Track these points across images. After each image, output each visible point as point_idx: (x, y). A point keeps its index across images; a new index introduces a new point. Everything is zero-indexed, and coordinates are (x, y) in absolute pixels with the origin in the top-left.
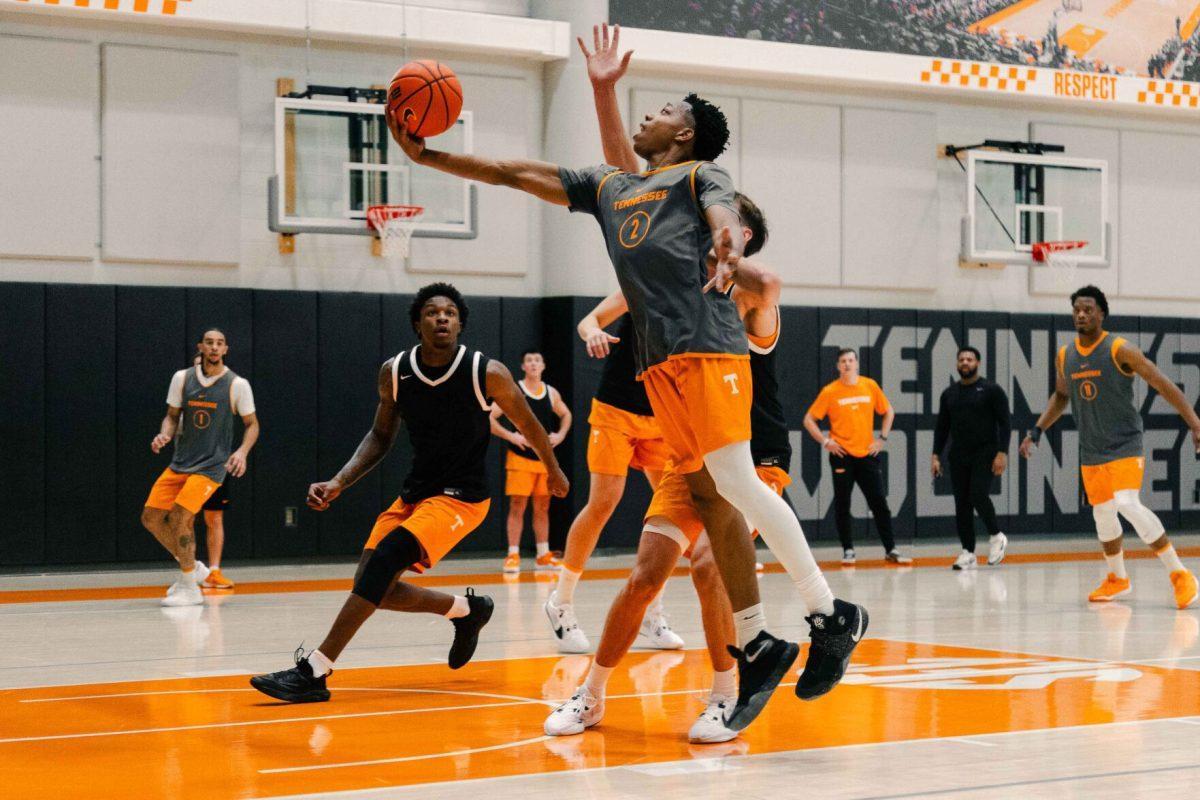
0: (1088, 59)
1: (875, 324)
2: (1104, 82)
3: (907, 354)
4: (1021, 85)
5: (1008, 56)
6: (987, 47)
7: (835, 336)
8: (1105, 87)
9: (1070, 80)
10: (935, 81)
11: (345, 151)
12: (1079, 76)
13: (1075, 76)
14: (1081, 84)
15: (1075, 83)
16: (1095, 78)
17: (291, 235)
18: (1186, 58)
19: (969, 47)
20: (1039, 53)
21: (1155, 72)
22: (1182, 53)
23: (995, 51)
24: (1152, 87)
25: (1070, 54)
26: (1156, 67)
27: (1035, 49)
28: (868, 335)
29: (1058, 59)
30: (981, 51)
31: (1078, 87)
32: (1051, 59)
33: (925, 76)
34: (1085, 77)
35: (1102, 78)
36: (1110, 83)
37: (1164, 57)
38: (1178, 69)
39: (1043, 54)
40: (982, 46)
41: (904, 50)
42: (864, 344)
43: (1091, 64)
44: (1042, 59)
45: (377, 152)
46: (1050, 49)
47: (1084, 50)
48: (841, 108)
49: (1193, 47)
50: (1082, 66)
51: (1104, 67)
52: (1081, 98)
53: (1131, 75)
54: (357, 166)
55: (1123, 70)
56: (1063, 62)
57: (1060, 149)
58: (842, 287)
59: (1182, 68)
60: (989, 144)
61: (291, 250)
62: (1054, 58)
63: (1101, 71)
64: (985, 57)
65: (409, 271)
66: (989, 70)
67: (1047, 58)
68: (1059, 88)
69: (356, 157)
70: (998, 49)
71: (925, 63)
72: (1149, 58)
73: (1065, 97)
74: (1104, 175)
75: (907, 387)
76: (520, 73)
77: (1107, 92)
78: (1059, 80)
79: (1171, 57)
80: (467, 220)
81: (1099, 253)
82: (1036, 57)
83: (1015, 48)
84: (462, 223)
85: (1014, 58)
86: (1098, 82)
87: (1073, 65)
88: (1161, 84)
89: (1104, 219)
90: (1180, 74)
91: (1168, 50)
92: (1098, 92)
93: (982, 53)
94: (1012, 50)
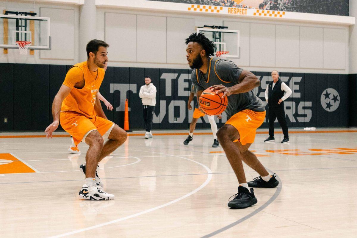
0: (240, 4)
1: (176, 73)
2: (243, 10)
3: (185, 81)
4: (218, 11)
5: (216, 4)
6: (210, 1)
7: (164, 76)
8: (243, 11)
9: (233, 10)
10: (192, 10)
11: (15, 28)
12: (235, 9)
13: (234, 9)
14: (236, 11)
15: (234, 11)
16: (240, 9)
17: (7, 49)
18: (270, 4)
19: (205, 2)
20: (226, 3)
21: (261, 8)
22: (269, 3)
23: (213, 2)
24: (258, 11)
25: (235, 3)
26: (261, 6)
27: (225, 2)
28: (174, 76)
29: (232, 4)
30: (208, 2)
31: (235, 11)
32: (229, 5)
33: (189, 9)
34: (237, 9)
35: (243, 9)
36: (245, 10)
37: (264, 4)
38: (268, 7)
39: (227, 3)
40: (209, 1)
41: (186, 2)
42: (173, 78)
43: (241, 6)
44: (226, 5)
45: (24, 28)
46: (229, 2)
47: (240, 2)
48: (167, 17)
49: (273, 1)
50: (239, 6)
51: (245, 6)
52: (236, 14)
53: (254, 9)
54: (18, 31)
55: (251, 7)
56: (233, 5)
57: (227, 28)
58: (166, 63)
59: (269, 7)
60: (205, 26)
61: (7, 53)
62: (230, 4)
63: (244, 8)
64: (210, 4)
65: (40, 59)
66: (208, 7)
67: (228, 4)
68: (229, 12)
69: (18, 29)
70: (214, 2)
71: (190, 5)
72: (259, 4)
73: (231, 14)
74: (239, 34)
75: (185, 89)
76: (73, 8)
77: (244, 13)
78: (229, 10)
79: (266, 4)
80: (48, 45)
81: (237, 54)
82: (225, 4)
83: (219, 2)
84: (47, 46)
85: (218, 4)
86: (241, 10)
87: (236, 6)
88: (261, 11)
89: (238, 46)
90: (269, 8)
91: (265, 2)
92: (241, 13)
93: (209, 3)
94: (218, 2)
